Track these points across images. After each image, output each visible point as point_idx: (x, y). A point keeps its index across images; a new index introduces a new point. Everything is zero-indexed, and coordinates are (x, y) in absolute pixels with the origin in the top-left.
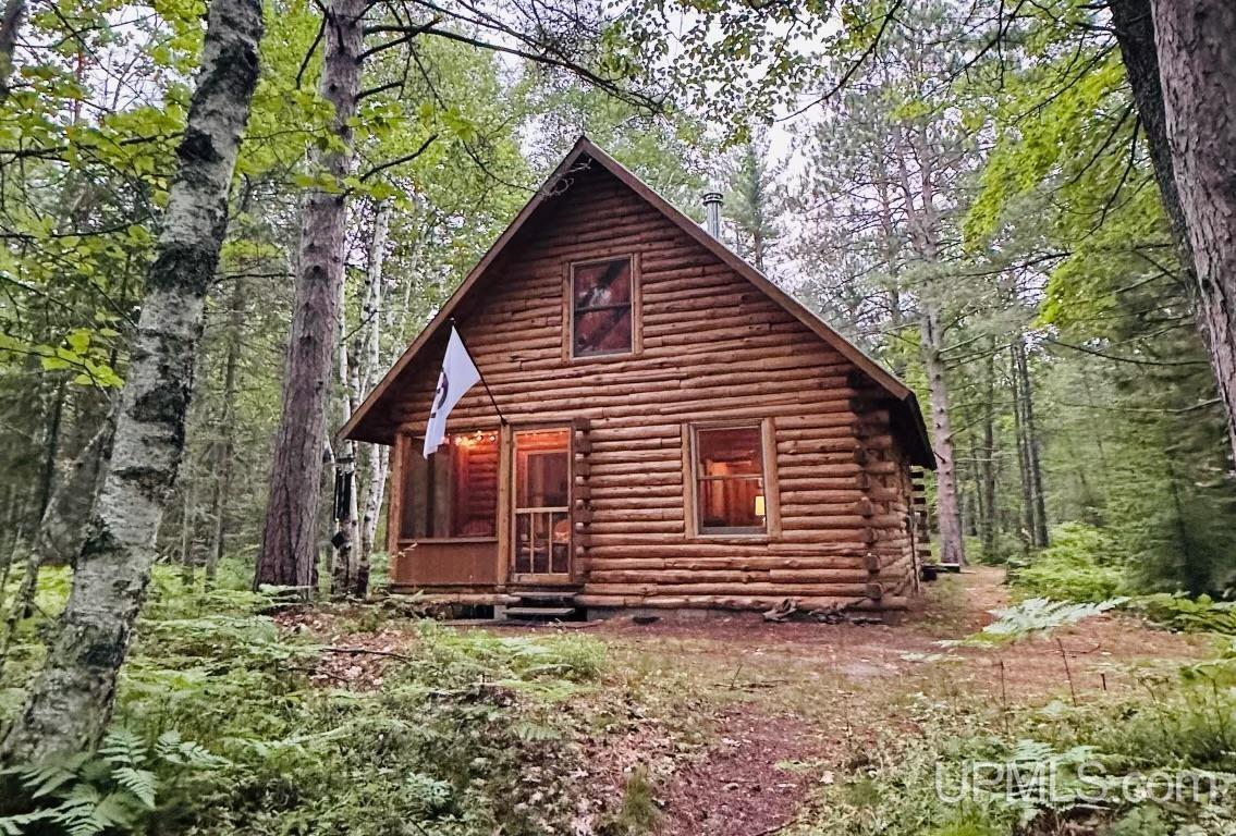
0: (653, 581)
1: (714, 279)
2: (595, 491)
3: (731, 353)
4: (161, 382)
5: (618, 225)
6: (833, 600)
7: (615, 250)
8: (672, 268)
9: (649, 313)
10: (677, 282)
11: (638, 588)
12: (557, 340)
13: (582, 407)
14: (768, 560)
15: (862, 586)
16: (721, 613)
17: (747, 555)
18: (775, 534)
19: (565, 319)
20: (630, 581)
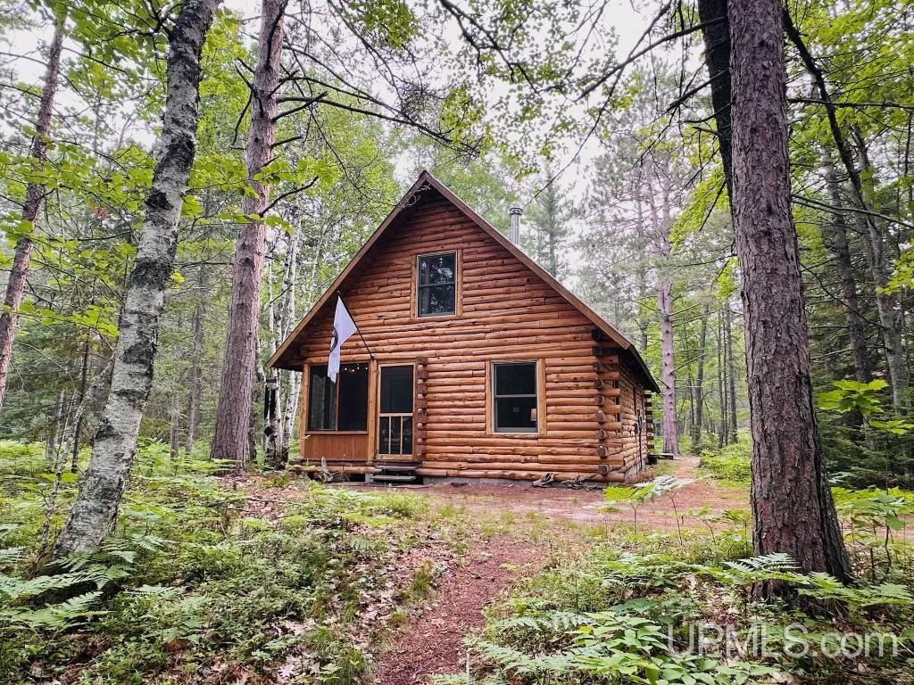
0: (466, 461)
1: (510, 268)
2: (430, 404)
3: (519, 316)
4: (139, 341)
5: (448, 230)
6: (577, 474)
7: (446, 247)
8: (482, 260)
9: (467, 289)
10: (485, 269)
11: (455, 465)
12: (407, 306)
13: (422, 349)
14: (538, 449)
15: (596, 466)
16: (508, 481)
17: (525, 445)
18: (543, 433)
19: (413, 292)
20: (450, 460)
